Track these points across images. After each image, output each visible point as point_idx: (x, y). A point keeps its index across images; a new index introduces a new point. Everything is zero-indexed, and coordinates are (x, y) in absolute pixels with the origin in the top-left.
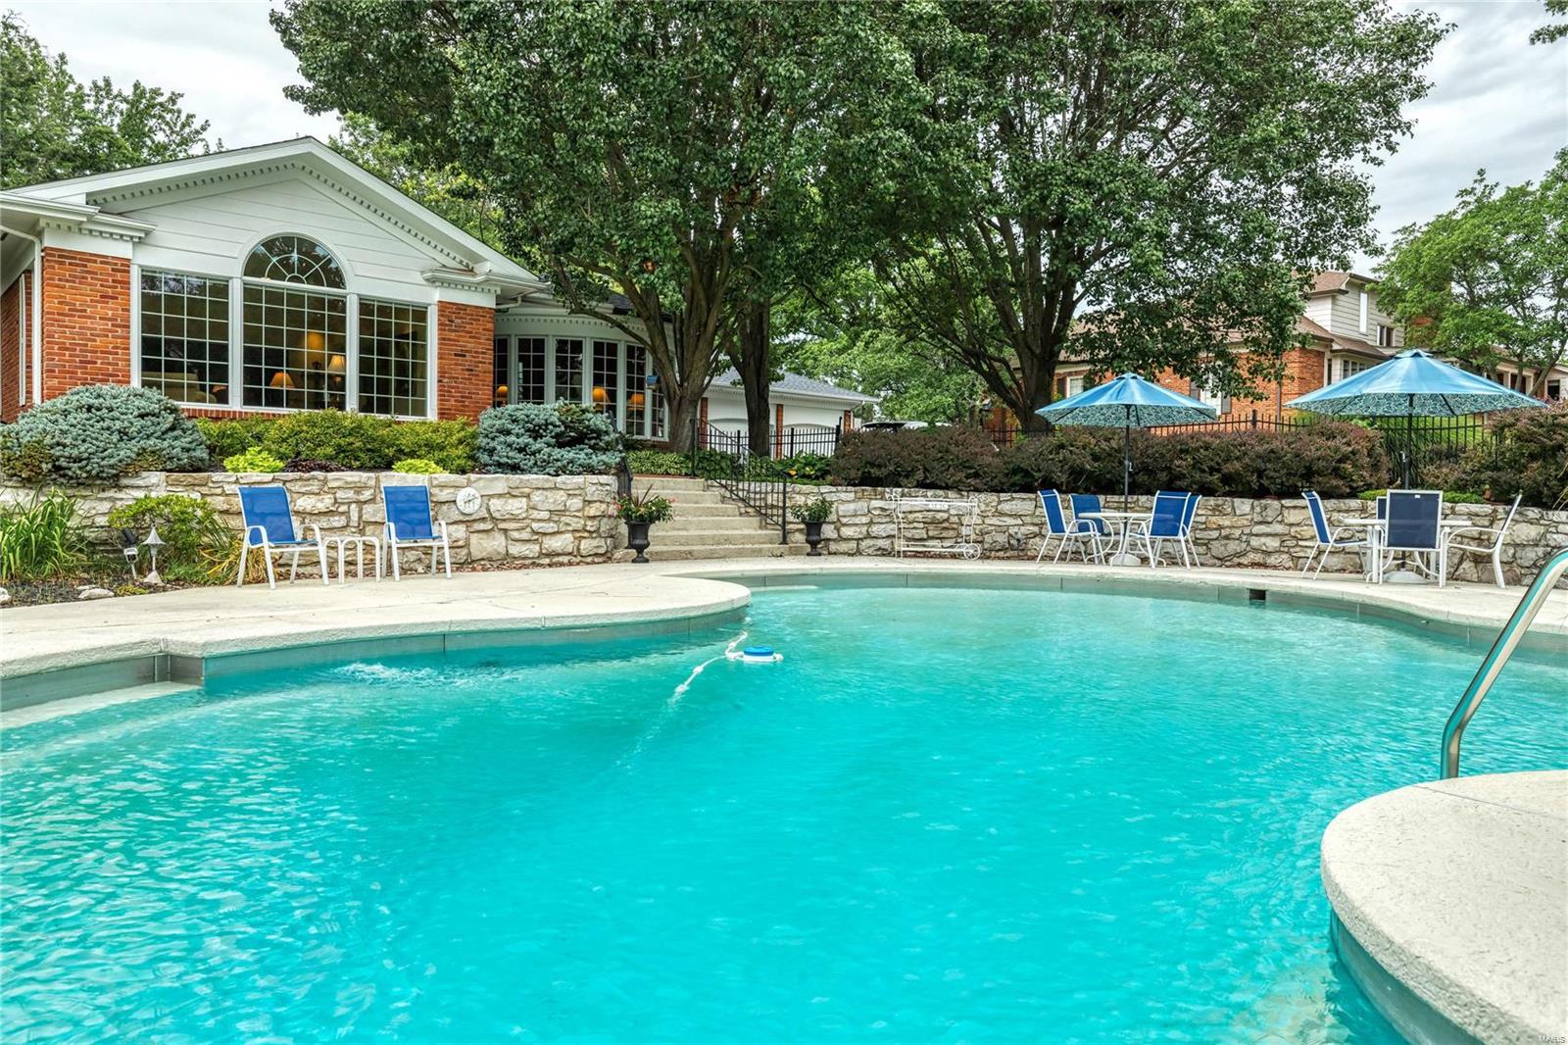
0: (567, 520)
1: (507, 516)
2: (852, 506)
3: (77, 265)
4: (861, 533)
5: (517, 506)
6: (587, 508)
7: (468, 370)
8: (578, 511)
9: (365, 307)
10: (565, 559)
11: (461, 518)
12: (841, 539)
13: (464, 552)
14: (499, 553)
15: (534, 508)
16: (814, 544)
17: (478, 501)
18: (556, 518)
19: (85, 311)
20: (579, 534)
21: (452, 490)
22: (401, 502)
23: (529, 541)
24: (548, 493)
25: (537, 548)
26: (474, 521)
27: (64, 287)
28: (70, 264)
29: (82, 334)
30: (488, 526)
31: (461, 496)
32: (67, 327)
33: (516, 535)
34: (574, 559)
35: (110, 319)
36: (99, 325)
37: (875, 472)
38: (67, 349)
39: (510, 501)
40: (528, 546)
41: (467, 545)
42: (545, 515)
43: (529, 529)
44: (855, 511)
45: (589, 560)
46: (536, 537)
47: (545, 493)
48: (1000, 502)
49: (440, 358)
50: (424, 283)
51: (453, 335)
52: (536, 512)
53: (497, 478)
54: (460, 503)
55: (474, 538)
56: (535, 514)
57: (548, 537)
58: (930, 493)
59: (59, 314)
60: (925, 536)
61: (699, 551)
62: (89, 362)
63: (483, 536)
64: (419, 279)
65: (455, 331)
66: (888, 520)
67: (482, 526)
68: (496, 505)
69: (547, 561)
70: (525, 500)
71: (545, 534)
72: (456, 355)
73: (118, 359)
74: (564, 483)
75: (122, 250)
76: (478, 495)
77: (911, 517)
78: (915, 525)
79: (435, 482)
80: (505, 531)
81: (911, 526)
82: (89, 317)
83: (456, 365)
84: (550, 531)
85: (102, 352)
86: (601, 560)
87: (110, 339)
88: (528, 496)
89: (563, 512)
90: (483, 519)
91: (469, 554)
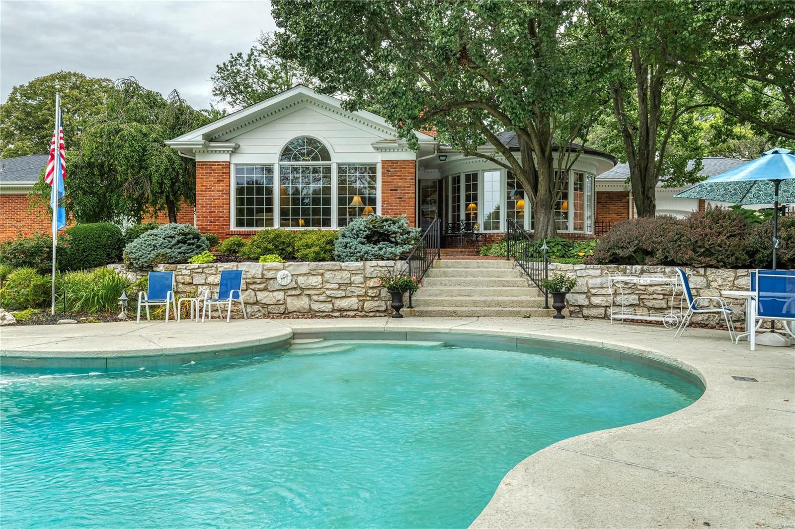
0: (353, 289)
1: (309, 287)
2: (599, 280)
3: (208, 168)
4: (607, 301)
5: (315, 281)
6: (368, 282)
7: (399, 198)
8: (362, 283)
9: (341, 170)
10: (352, 313)
11: (281, 288)
12: (591, 306)
13: (283, 307)
14: (304, 309)
15: (327, 282)
16: (559, 309)
17: (290, 278)
18: (344, 288)
19: (211, 188)
20: (363, 298)
21: (274, 272)
22: (249, 278)
23: (325, 301)
24: (336, 273)
25: (331, 306)
26: (289, 289)
27: (203, 179)
28: (206, 168)
29: (210, 199)
30: (298, 292)
31: (280, 275)
32: (204, 196)
33: (315, 298)
34: (359, 314)
35: (221, 191)
36: (216, 194)
37: (621, 253)
38: (204, 207)
39: (311, 278)
40: (324, 305)
41: (285, 303)
42: (336, 286)
43: (324, 295)
44: (602, 284)
45: (371, 314)
46: (330, 299)
47: (334, 273)
48: (736, 278)
49: (382, 193)
50: (374, 151)
51: (389, 179)
52: (328, 284)
53: (303, 264)
54: (279, 279)
55: (289, 300)
56: (328, 286)
57: (339, 300)
58: (668, 269)
59: (201, 191)
60: (665, 306)
61: (462, 312)
62: (212, 212)
63: (295, 298)
64: (371, 149)
65: (390, 176)
66: (630, 291)
67: (294, 292)
68: (301, 280)
69: (338, 314)
70: (320, 277)
71: (336, 298)
72: (391, 190)
73: (224, 209)
74: (347, 266)
75: (225, 158)
76: (289, 274)
77: (650, 289)
78: (655, 296)
79: (265, 268)
80: (309, 295)
81: (651, 297)
82: (213, 191)
83: (391, 196)
84: (339, 296)
85: (218, 207)
86: (382, 314)
87: (221, 200)
88: (322, 275)
89: (350, 284)
90: (295, 289)
91: (286, 308)
